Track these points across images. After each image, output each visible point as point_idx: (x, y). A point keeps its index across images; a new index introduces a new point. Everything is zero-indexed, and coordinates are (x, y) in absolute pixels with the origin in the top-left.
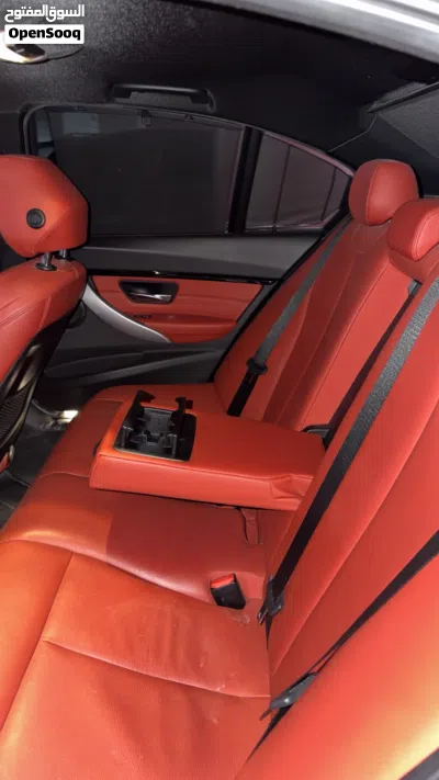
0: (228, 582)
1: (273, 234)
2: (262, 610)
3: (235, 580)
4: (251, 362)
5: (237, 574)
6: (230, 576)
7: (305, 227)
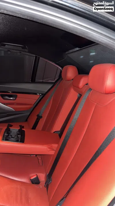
0: (35, 177)
1: (42, 83)
2: (46, 183)
3: (37, 176)
4: (38, 116)
5: (37, 174)
6: (35, 175)
7: (50, 81)
